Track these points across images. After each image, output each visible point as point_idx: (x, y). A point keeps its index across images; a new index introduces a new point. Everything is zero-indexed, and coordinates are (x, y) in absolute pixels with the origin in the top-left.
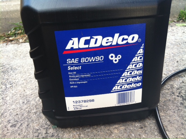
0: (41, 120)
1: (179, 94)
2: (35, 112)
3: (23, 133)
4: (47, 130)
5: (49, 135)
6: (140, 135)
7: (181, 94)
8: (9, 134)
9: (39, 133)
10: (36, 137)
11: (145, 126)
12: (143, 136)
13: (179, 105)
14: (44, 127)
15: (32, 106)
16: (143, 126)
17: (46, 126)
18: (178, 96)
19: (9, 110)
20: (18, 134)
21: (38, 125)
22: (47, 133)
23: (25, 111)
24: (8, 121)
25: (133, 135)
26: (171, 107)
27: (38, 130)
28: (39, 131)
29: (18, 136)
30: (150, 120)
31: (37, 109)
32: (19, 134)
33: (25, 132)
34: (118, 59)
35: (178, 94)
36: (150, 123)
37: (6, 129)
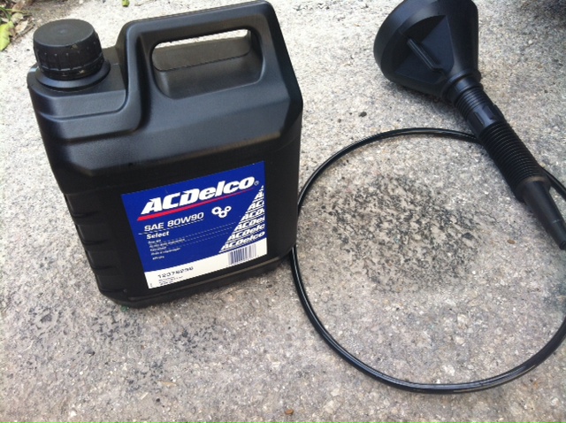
0: (95, 299)
1: (334, 208)
2: (75, 285)
3: (72, 329)
4: (113, 316)
5: (120, 325)
6: (267, 299)
7: (337, 208)
8: (46, 335)
9: (101, 325)
10: (98, 331)
11: (275, 283)
12: (273, 300)
13: (331, 233)
14: (105, 310)
15: (64, 271)
16: (272, 284)
17: (109, 310)
18: (330, 214)
19: (19, 287)
20: (62, 333)
21: (93, 309)
22: (114, 322)
23: (54, 286)
24: (30, 311)
25: (257, 301)
26: (318, 238)
27: (96, 319)
28: (100, 321)
29: (65, 337)
30: (282, 269)
31: (76, 276)
32: (65, 333)
33: (74, 327)
34: (226, 212)
35: (331, 210)
36: (283, 276)
37: (34, 327)
